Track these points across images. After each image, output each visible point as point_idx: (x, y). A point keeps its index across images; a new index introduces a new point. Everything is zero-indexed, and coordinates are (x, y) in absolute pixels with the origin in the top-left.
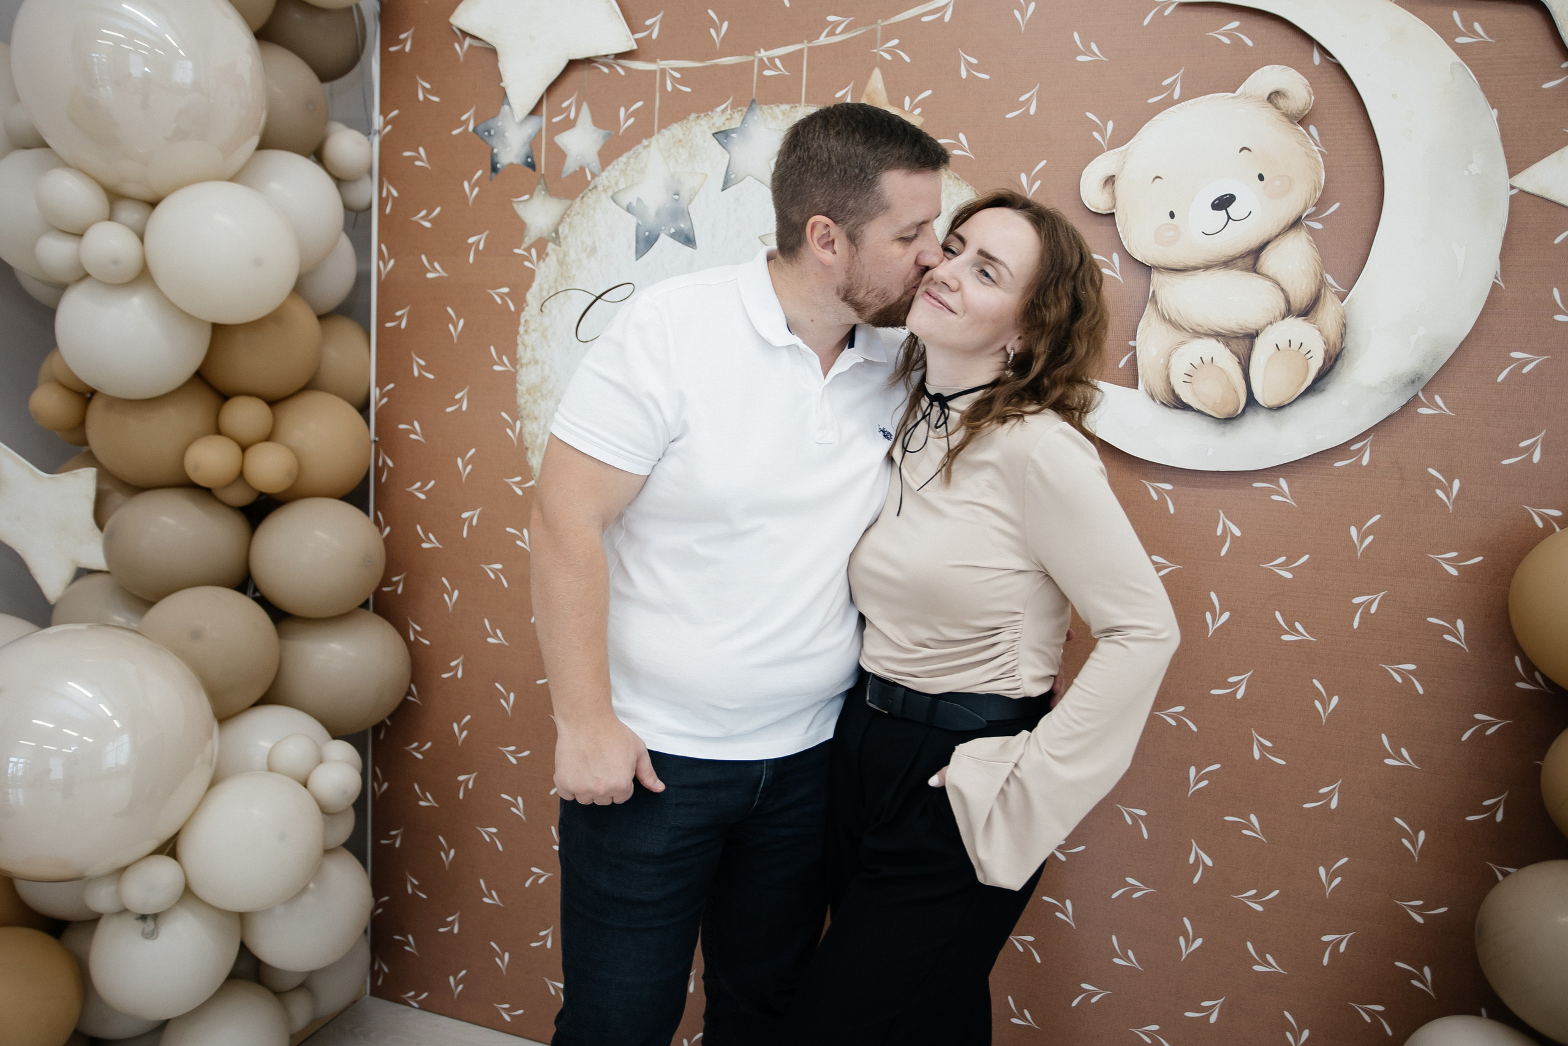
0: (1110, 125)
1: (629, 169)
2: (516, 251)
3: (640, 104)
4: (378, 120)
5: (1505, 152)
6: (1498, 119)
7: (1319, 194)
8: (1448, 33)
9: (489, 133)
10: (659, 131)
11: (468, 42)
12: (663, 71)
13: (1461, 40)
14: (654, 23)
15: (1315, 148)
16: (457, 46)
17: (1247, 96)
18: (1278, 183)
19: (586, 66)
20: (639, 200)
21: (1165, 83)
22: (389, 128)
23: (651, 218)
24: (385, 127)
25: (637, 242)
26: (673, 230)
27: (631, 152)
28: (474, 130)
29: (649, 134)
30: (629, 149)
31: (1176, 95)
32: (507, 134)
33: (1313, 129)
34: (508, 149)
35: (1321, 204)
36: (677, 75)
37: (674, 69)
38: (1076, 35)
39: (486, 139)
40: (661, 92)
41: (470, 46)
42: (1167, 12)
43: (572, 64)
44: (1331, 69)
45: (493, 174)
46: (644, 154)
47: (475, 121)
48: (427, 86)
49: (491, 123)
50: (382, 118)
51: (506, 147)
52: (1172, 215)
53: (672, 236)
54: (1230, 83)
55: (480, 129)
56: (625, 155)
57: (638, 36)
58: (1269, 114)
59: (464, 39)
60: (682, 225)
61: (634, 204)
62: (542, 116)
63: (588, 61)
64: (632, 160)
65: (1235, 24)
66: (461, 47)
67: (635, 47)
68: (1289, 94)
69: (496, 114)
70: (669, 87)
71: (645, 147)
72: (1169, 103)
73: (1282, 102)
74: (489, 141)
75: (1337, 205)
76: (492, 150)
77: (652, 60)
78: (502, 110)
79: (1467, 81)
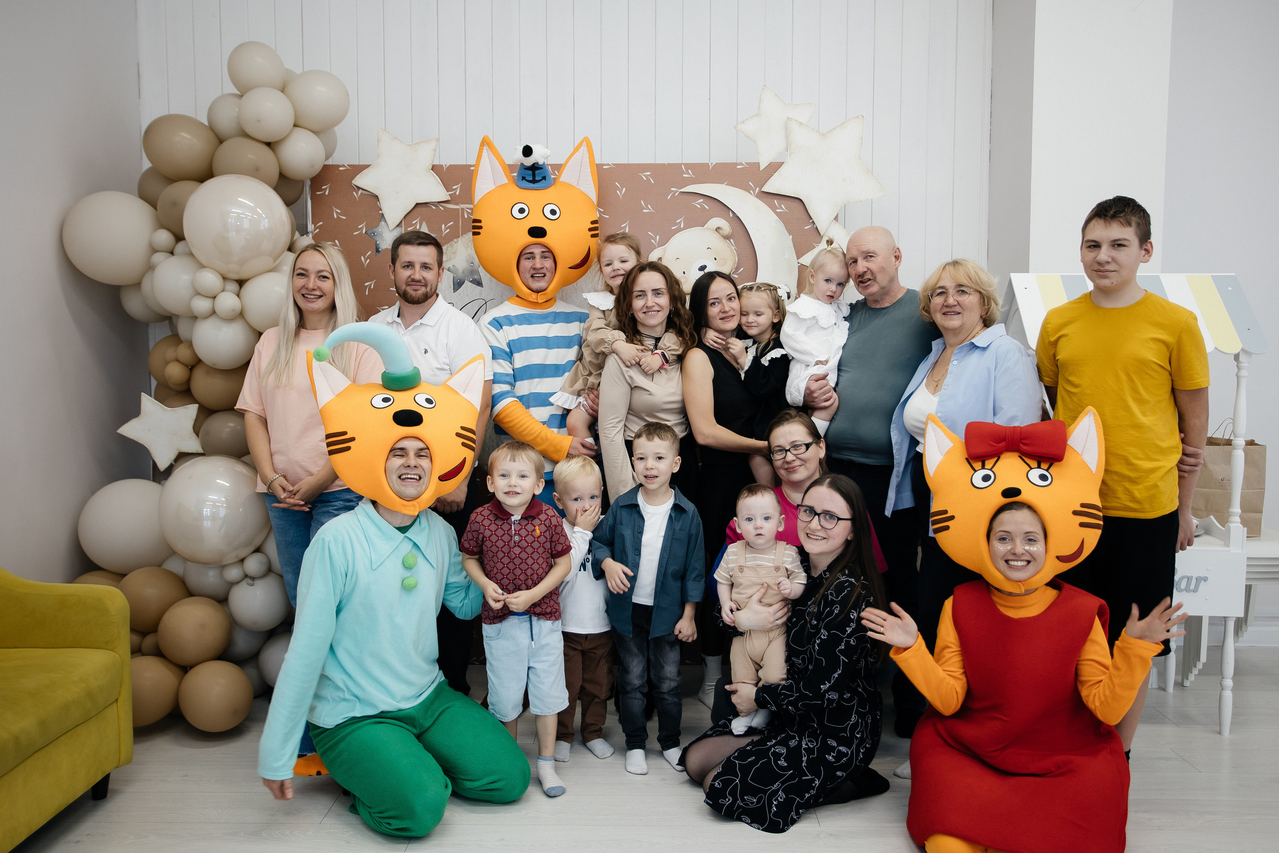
0: (658, 237)
1: (448, 252)
2: (391, 289)
3: (452, 223)
4: (311, 227)
5: (795, 250)
6: (792, 239)
7: (736, 266)
8: (773, 208)
9: (374, 234)
10: (462, 236)
11: (360, 191)
12: (463, 209)
13: (778, 210)
14: (457, 188)
15: (733, 248)
16: (354, 193)
17: (708, 229)
18: (721, 261)
19: (424, 206)
20: (453, 265)
21: (677, 221)
22: (318, 230)
23: (460, 274)
24: (315, 230)
25: (454, 285)
26: (471, 279)
27: (449, 244)
28: (365, 233)
29: (458, 237)
30: (448, 243)
31: (682, 226)
32: (384, 235)
33: (731, 240)
34: (385, 242)
35: (737, 269)
36: (470, 211)
37: (467, 208)
38: (642, 201)
39: (373, 237)
40: (462, 218)
41: (362, 193)
42: (676, 195)
43: (417, 204)
44: (736, 219)
45: (377, 253)
46: (455, 245)
47: (366, 229)
48: (339, 211)
49: (375, 230)
50: (313, 225)
51: (384, 241)
52: (684, 273)
53: (471, 282)
54: (702, 223)
55: (369, 232)
56: (446, 246)
57: (450, 193)
58: (716, 235)
59: (359, 190)
60: (476, 277)
61: (451, 267)
62: (402, 227)
63: (425, 204)
64: (449, 248)
65: (702, 200)
66: (357, 194)
67: (450, 199)
68: (723, 229)
69: (377, 226)
70: (466, 216)
71: (455, 242)
72: (679, 230)
73: (721, 231)
74: (375, 238)
75: (742, 269)
76: (376, 242)
77: (457, 204)
78: (380, 224)
79: (781, 226)
